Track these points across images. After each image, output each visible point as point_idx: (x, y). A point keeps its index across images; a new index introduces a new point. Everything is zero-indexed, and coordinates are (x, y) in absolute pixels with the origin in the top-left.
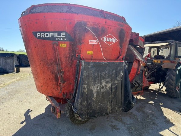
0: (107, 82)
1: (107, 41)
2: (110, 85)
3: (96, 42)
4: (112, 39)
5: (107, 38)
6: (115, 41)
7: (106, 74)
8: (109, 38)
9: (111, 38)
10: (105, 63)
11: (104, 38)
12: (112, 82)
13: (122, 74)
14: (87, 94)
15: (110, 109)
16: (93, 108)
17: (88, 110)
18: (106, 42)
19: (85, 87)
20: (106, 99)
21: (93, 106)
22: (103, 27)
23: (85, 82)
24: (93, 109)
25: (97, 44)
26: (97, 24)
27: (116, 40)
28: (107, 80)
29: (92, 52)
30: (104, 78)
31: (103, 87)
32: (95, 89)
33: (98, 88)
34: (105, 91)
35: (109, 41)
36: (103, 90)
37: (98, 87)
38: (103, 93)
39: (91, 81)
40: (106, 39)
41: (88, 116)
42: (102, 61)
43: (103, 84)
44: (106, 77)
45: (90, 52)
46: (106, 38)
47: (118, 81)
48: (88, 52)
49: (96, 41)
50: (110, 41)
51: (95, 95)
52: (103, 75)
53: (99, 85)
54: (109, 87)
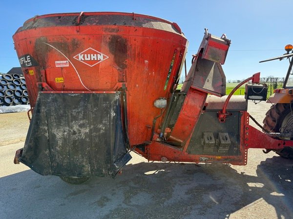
0: (81, 126)
1: (86, 59)
2: (87, 131)
3: (67, 63)
4: (95, 55)
5: (86, 55)
6: (102, 59)
7: (78, 112)
8: (89, 55)
9: (92, 55)
10: (77, 95)
11: (79, 55)
12: (92, 126)
13: (113, 114)
14: (49, 140)
15: (87, 168)
16: (58, 161)
17: (52, 163)
18: (85, 61)
19: (45, 129)
20: (80, 152)
21: (57, 158)
22: (74, 40)
23: (45, 123)
24: (58, 163)
25: (68, 66)
26: (62, 36)
27: (104, 57)
28: (81, 122)
29: (62, 79)
30: (75, 118)
31: (74, 133)
32: (59, 134)
33: (66, 133)
34: (78, 139)
35: (89, 59)
36: (76, 137)
37: (64, 132)
38: (75, 142)
39: (52, 121)
40: (84, 57)
41: (53, 172)
42: (69, 92)
43: (75, 127)
44: (80, 117)
45: (59, 79)
46: (82, 55)
47: (105, 125)
48: (56, 79)
49: (65, 62)
50: (92, 59)
51: (60, 143)
52: (74, 114)
53: (67, 128)
54: (86, 133)
